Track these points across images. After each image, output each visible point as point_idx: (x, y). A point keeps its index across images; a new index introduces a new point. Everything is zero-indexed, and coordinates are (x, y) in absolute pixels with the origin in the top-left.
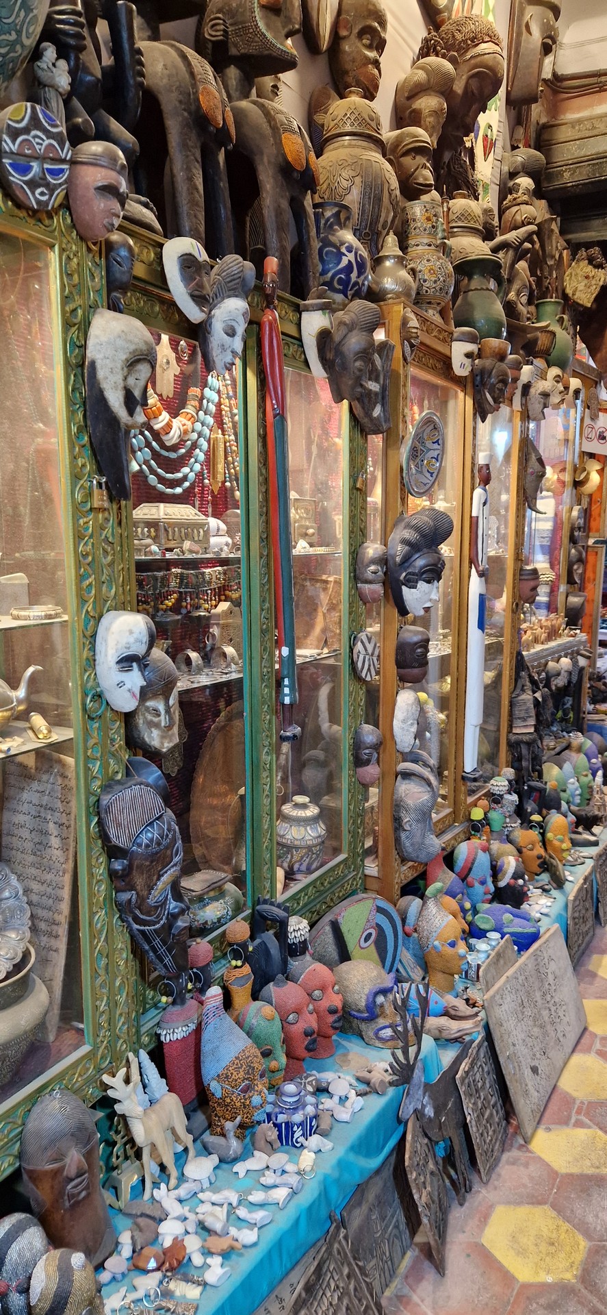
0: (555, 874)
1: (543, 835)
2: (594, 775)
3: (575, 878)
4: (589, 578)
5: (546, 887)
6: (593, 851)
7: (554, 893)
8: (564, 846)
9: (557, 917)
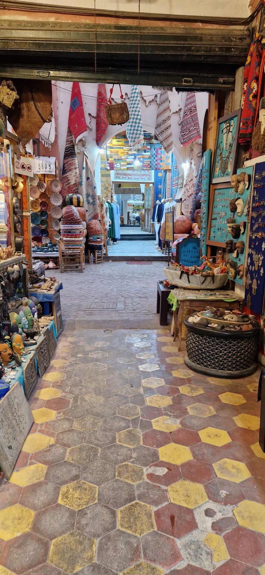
0: (17, 360)
1: (11, 344)
2: (34, 315)
3: (26, 360)
4: (25, 230)
5: (13, 367)
6: (34, 347)
7: (17, 368)
8: (21, 347)
9: (19, 379)
